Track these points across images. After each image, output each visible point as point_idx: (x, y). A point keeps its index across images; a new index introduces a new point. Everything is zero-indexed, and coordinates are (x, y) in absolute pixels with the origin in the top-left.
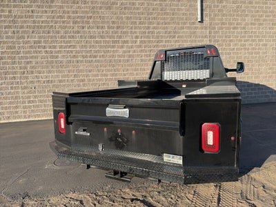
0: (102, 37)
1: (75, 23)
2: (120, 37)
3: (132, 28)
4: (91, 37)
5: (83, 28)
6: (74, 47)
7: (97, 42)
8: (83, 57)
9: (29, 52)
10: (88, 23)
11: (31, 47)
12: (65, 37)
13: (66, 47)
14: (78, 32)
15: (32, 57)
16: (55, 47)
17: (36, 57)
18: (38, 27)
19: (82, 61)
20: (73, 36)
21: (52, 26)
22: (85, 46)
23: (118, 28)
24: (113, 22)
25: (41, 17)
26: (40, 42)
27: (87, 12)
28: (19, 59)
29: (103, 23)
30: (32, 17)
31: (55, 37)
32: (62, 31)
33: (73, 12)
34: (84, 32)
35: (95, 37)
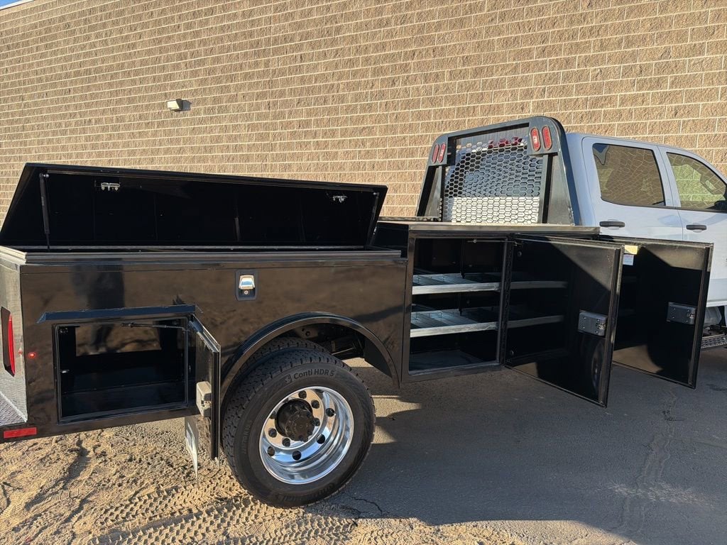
0: (432, 102)
1: (376, 72)
2: (480, 98)
3: (515, 69)
4: (408, 104)
5: (394, 83)
6: (370, 131)
7: (419, 116)
8: (386, 154)
9: (289, 146)
10: (405, 68)
11: (293, 135)
12: (354, 110)
13: (353, 133)
14: (382, 95)
15: (293, 157)
16: (333, 133)
17: (300, 157)
18: (308, 90)
19: (381, 165)
20: (370, 106)
21: (333, 85)
22: (393, 129)
23: (477, 73)
24: (466, 60)
25: (315, 67)
26: (308, 124)
27: (405, 43)
28: (273, 160)
29: (440, 64)
30: (299, 69)
31: (336, 109)
32: (350, 94)
33: (376, 48)
34: (395, 94)
35: (417, 104)
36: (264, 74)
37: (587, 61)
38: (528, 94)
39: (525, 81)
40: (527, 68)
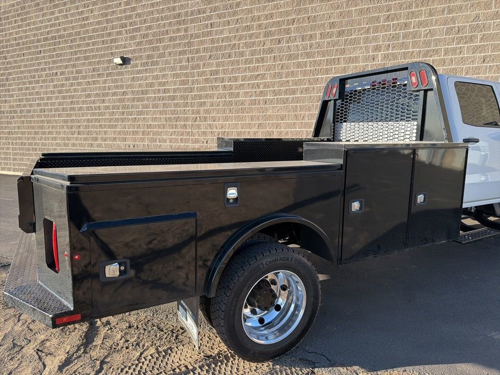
0: (308, 55)
1: (267, 34)
2: (343, 52)
3: (368, 31)
4: (290, 57)
5: (279, 42)
6: (263, 76)
7: (299, 65)
8: (275, 93)
9: (203, 89)
10: (288, 31)
11: (207, 80)
12: (251, 62)
13: (251, 78)
14: (271, 51)
15: (206, 96)
16: (236, 79)
17: (212, 96)
18: (217, 48)
19: (271, 101)
20: (263, 59)
21: (235, 45)
22: (280, 75)
23: (340, 34)
24: (332, 25)
25: (222, 32)
26: (217, 72)
27: (287, 13)
28: (192, 99)
29: (313, 28)
30: (209, 33)
31: (238, 62)
32: (248, 51)
33: (266, 17)
34: (281, 50)
35: (297, 57)
36: (185, 37)
37: (420, 24)
38: (377, 48)
39: (375, 39)
40: (376, 30)
